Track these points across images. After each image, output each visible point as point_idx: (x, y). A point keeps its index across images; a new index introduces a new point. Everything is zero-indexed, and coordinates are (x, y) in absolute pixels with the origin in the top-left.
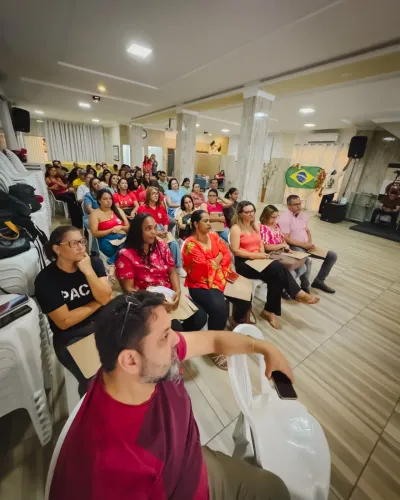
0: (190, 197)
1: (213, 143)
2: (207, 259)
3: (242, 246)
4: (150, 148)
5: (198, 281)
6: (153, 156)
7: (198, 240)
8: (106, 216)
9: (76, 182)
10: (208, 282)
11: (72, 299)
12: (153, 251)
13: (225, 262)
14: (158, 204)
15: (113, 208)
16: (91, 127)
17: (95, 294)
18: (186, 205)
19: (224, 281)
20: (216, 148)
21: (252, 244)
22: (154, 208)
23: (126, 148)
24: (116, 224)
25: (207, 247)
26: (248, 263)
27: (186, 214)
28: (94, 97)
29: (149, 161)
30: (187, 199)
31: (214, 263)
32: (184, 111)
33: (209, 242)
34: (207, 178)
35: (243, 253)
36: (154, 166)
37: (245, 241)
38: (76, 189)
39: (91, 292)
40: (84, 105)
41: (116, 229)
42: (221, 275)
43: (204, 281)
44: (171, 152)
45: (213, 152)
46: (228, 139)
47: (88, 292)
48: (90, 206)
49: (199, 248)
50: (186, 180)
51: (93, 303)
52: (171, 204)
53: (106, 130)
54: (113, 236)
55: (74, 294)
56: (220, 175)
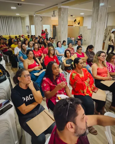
0: (69, 50)
1: (75, 20)
2: (82, 81)
3: (99, 74)
4: (44, 26)
5: (79, 92)
6: (46, 30)
7: (77, 72)
8: (31, 62)
9: (13, 46)
10: (84, 92)
11: (27, 101)
12: (58, 78)
13: (91, 82)
14: (54, 55)
15: (34, 58)
16: (15, 18)
17: (36, 99)
18: (67, 55)
19: (91, 92)
20: (77, 23)
21: (104, 73)
22: (52, 57)
23: (33, 27)
24: (36, 66)
25: (82, 75)
26: (102, 82)
27: (67, 59)
28: (18, 4)
29: (44, 32)
30: (68, 52)
31: (86, 83)
32: (62, 7)
33: (83, 73)
34: (73, 39)
35: (99, 77)
36: (47, 35)
37: (99, 71)
38: (13, 49)
39: (34, 98)
40: (13, 8)
41: (36, 68)
42: (90, 89)
43: (82, 91)
44: (54, 27)
45: (76, 25)
46: (83, 17)
47: (33, 98)
48: (22, 57)
49: (78, 76)
50: (64, 42)
51: (35, 103)
52: (58, 54)
53: (23, 19)
54: (35, 71)
55: (27, 99)
56: (79, 37)
